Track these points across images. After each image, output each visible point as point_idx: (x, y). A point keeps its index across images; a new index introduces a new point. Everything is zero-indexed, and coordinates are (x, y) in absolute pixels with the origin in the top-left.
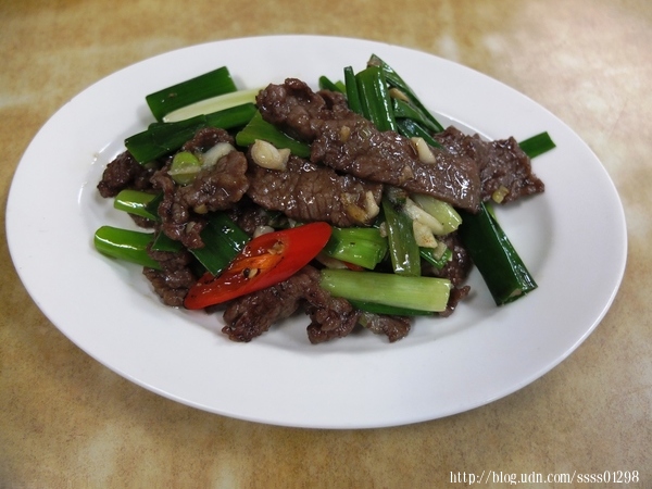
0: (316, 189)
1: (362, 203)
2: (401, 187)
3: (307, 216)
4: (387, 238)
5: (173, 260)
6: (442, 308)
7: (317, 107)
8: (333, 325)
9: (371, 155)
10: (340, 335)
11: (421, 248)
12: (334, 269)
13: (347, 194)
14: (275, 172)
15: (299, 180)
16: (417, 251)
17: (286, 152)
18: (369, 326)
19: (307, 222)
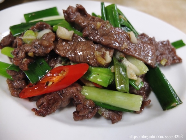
0: (84, 49)
1: (103, 56)
2: (122, 52)
3: (79, 61)
4: (114, 73)
5: (17, 76)
6: (138, 109)
7: (89, 18)
8: (84, 113)
9: (110, 36)
10: (88, 118)
11: (130, 80)
12: (89, 86)
13: (97, 52)
14: (66, 41)
15: (77, 44)
16: (128, 81)
17: (72, 32)
18: (103, 114)
19: (78, 63)
